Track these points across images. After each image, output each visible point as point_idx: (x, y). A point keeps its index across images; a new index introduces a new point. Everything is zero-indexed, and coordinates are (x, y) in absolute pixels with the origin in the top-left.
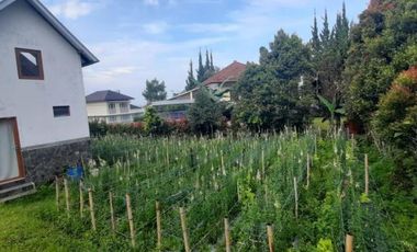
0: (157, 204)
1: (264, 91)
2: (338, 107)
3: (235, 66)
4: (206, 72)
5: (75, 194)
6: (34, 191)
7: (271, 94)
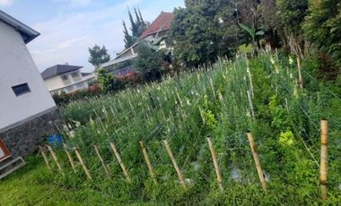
0: (141, 143)
1: (194, 31)
2: (257, 31)
3: (163, 16)
4: (138, 28)
5: (62, 156)
6: (24, 163)
7: (201, 32)
